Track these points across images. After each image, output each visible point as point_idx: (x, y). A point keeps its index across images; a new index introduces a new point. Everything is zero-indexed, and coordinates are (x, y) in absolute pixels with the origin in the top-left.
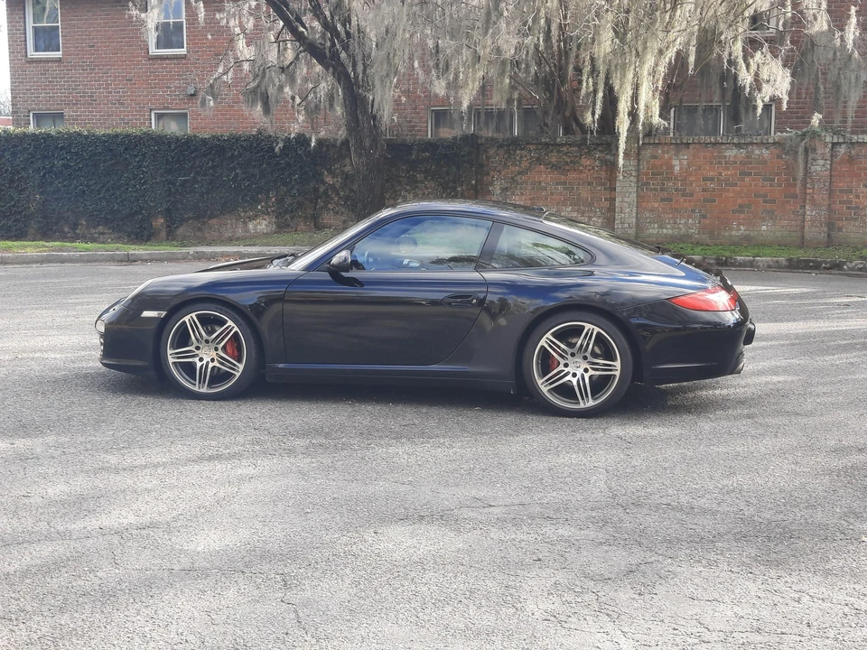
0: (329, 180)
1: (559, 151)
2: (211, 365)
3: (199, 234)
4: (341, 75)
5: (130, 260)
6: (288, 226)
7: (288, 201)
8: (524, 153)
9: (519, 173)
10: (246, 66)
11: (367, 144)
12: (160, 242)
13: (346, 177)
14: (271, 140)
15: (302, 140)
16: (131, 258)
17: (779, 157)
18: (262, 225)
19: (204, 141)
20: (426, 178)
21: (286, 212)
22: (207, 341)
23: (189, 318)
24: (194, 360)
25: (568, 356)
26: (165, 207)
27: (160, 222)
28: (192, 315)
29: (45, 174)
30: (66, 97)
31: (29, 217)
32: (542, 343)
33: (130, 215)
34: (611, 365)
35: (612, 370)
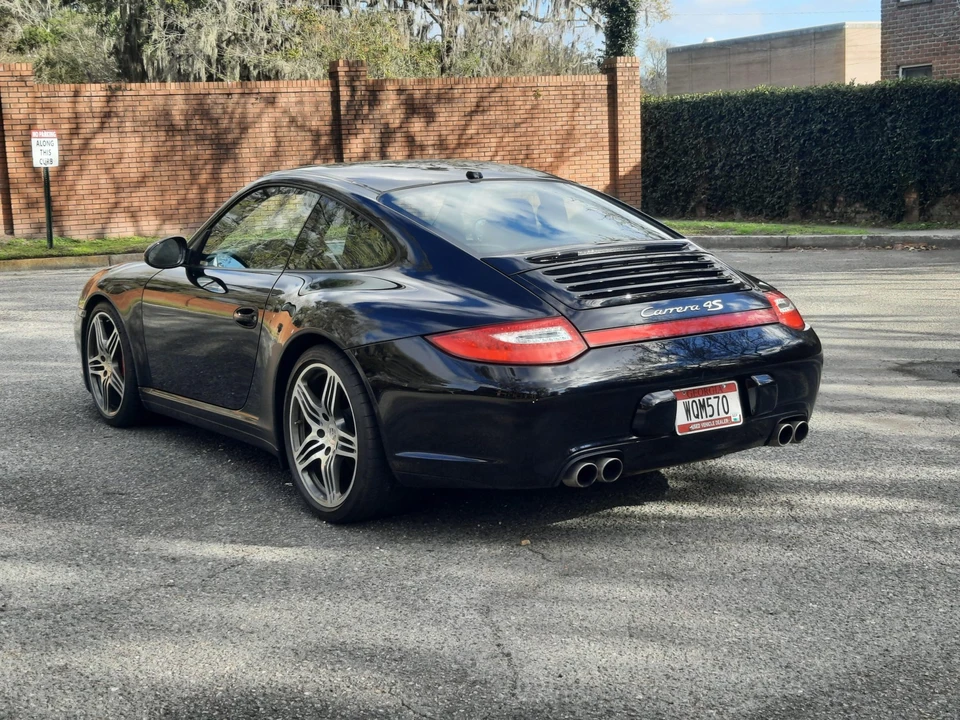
2: (109, 381)
3: (956, 213)
5: (787, 245)
16: (791, 243)
22: (107, 351)
23: (96, 320)
24: (101, 373)
25: (321, 419)
26: (918, 178)
27: (912, 197)
28: (97, 316)
29: (805, 141)
30: (935, 45)
31: (788, 194)
32: (295, 394)
33: (884, 189)
34: (350, 443)
35: (352, 451)
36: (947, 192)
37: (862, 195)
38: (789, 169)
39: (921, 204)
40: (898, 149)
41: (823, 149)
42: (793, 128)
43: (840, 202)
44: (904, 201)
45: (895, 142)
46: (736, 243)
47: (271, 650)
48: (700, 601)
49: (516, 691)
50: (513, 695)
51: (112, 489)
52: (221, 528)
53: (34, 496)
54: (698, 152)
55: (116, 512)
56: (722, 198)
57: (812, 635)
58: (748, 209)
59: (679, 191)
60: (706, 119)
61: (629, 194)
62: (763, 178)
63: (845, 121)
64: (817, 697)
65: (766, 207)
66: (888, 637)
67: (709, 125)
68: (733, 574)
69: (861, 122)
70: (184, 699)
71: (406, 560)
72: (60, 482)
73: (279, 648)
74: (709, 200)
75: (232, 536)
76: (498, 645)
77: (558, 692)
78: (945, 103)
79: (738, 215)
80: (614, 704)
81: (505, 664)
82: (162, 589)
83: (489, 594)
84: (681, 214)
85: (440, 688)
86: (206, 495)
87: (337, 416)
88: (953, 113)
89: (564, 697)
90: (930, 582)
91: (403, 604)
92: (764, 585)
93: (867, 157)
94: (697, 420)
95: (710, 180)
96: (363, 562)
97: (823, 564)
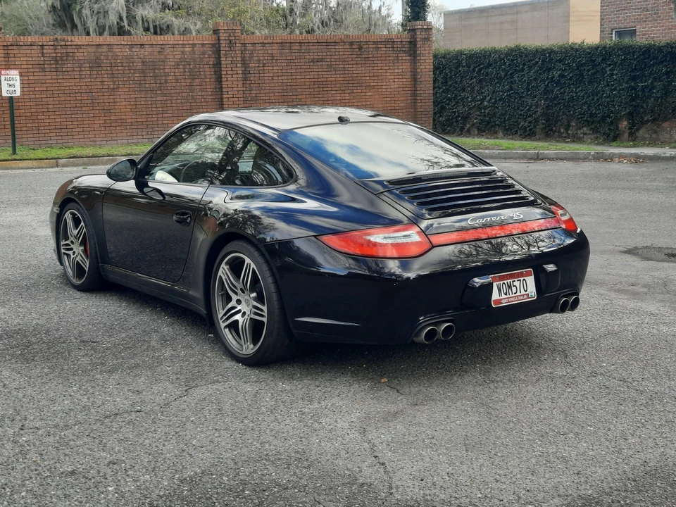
2: (76, 259)
3: (654, 136)
5: (538, 158)
16: (540, 157)
22: (75, 237)
23: (68, 216)
24: (71, 253)
25: (239, 291)
26: (628, 110)
27: (624, 124)
28: (68, 212)
29: (548, 83)
30: (638, 15)
31: (536, 120)
32: (220, 273)
33: (604, 118)
34: (262, 310)
35: (263, 316)
36: (648, 121)
37: (588, 121)
38: (537, 102)
39: (630, 128)
40: (614, 90)
41: (561, 89)
42: (540, 74)
43: (573, 126)
44: (618, 127)
45: (613, 85)
46: (502, 156)
47: (217, 460)
48: (512, 424)
49: (392, 491)
50: (391, 494)
51: (85, 338)
52: (168, 369)
53: (31, 344)
54: (473, 89)
55: (92, 355)
56: (489, 122)
57: (593, 450)
58: (507, 130)
59: (459, 116)
60: (479, 66)
61: (425, 119)
62: (518, 109)
63: (577, 69)
64: (601, 496)
65: (520, 129)
66: (645, 452)
67: (480, 70)
68: (532, 405)
69: (588, 71)
70: (161, 497)
71: (301, 393)
72: (47, 333)
73: (222, 458)
74: (480, 123)
75: (176, 374)
76: (376, 457)
77: (422, 492)
78: (648, 58)
79: (501, 134)
80: (462, 500)
81: (382, 470)
82: (133, 413)
83: (363, 419)
84: (459, 132)
85: (340, 488)
86: (153, 343)
87: (252, 290)
88: (653, 65)
89: (427, 495)
90: (669, 412)
91: (304, 426)
92: (555, 413)
93: (592, 95)
94: (506, 296)
95: (481, 109)
96: (272, 394)
97: (593, 398)
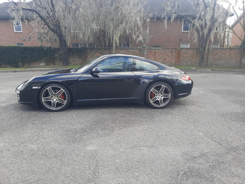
0: (56, 55)
1: (100, 50)
2: (56, 101)
4: (58, 35)
6: (48, 64)
7: (48, 59)
8: (94, 50)
9: (93, 54)
10: (36, 33)
11: (64, 48)
12: (21, 68)
13: (59, 55)
14: (44, 48)
15: (50, 48)
17: (139, 51)
18: (43, 64)
19: (29, 48)
20: (76, 55)
21: (48, 62)
22: (55, 95)
24: (51, 100)
25: (157, 93)
26: (21, 61)
27: (20, 64)
28: (49, 87)
32: (151, 90)
36: (27, 63)
37: (9, 64)
43: (3, 65)
78: (26, 50)
93: (9, 57)
